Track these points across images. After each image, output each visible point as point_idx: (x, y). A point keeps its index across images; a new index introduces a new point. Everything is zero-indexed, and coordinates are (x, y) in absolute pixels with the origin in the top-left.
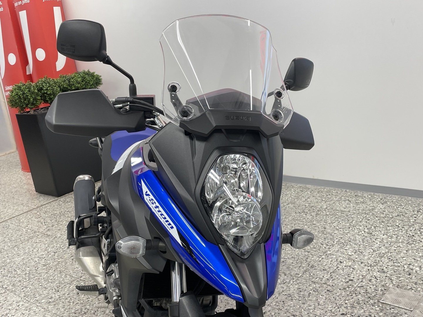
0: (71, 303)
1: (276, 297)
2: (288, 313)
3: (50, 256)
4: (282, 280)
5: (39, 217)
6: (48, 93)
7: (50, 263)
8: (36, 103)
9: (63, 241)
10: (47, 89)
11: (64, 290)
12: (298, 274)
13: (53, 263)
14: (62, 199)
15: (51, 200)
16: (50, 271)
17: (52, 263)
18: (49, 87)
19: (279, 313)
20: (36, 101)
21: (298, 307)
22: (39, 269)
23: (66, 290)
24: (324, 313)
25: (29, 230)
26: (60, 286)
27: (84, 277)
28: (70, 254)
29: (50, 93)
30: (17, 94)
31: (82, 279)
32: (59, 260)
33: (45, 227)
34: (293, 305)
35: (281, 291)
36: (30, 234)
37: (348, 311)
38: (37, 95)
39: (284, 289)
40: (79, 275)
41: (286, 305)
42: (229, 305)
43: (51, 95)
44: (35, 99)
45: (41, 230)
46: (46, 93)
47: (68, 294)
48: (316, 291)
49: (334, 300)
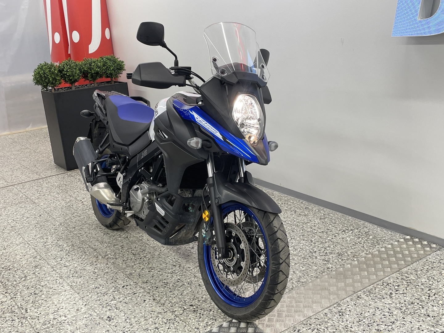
0: (7, 260)
1: (155, 283)
2: (152, 297)
3: (22, 220)
4: (172, 271)
5: (40, 186)
6: (67, 74)
7: (17, 226)
8: (55, 82)
9: (41, 209)
10: (67, 71)
11: (10, 249)
12: (190, 268)
13: (20, 226)
14: (69, 173)
15: (61, 173)
16: (13, 232)
17: (18, 226)
18: (69, 68)
19: (145, 296)
20: (56, 81)
21: (165, 293)
22: (7, 229)
23: (11, 250)
24: (178, 302)
25: (24, 196)
26: (9, 245)
27: (32, 241)
28: (37, 221)
29: (70, 75)
30: (39, 73)
31: (29, 243)
32: (26, 224)
33: (38, 195)
34: (161, 291)
35: (163, 279)
36: (22, 200)
37: (197, 304)
38: (57, 75)
39: (168, 278)
40: (30, 239)
41: (157, 290)
42: (115, 283)
43: (71, 76)
44: (54, 79)
45: (33, 197)
46: (66, 74)
47: (10, 253)
48: (190, 284)
49: (196, 293)
